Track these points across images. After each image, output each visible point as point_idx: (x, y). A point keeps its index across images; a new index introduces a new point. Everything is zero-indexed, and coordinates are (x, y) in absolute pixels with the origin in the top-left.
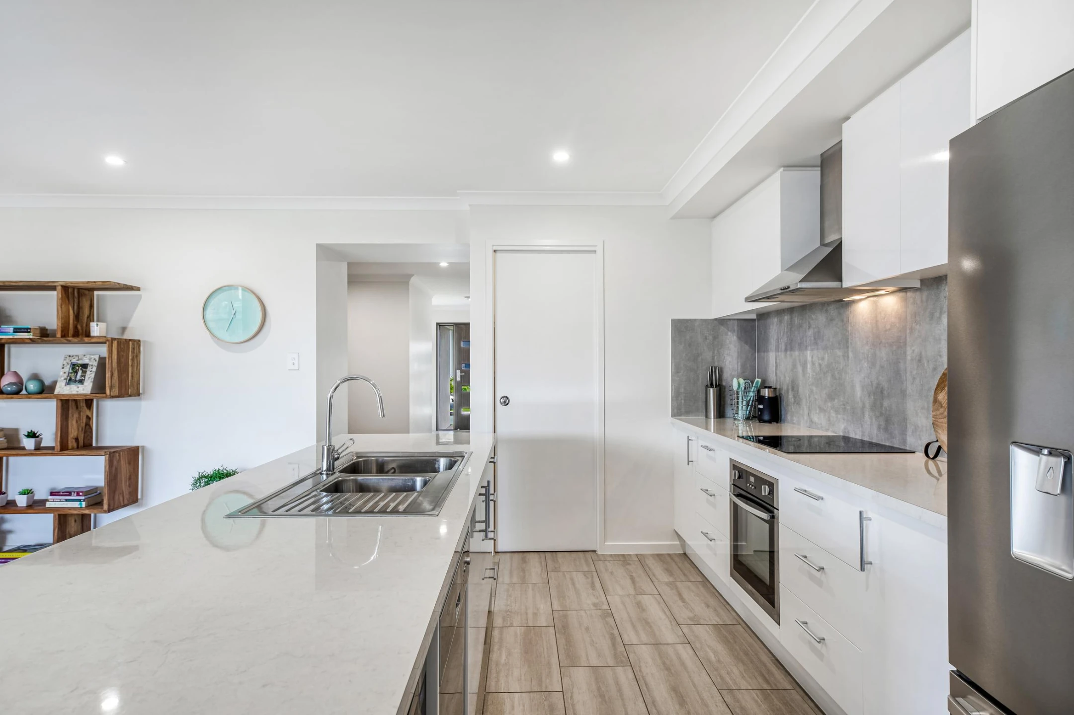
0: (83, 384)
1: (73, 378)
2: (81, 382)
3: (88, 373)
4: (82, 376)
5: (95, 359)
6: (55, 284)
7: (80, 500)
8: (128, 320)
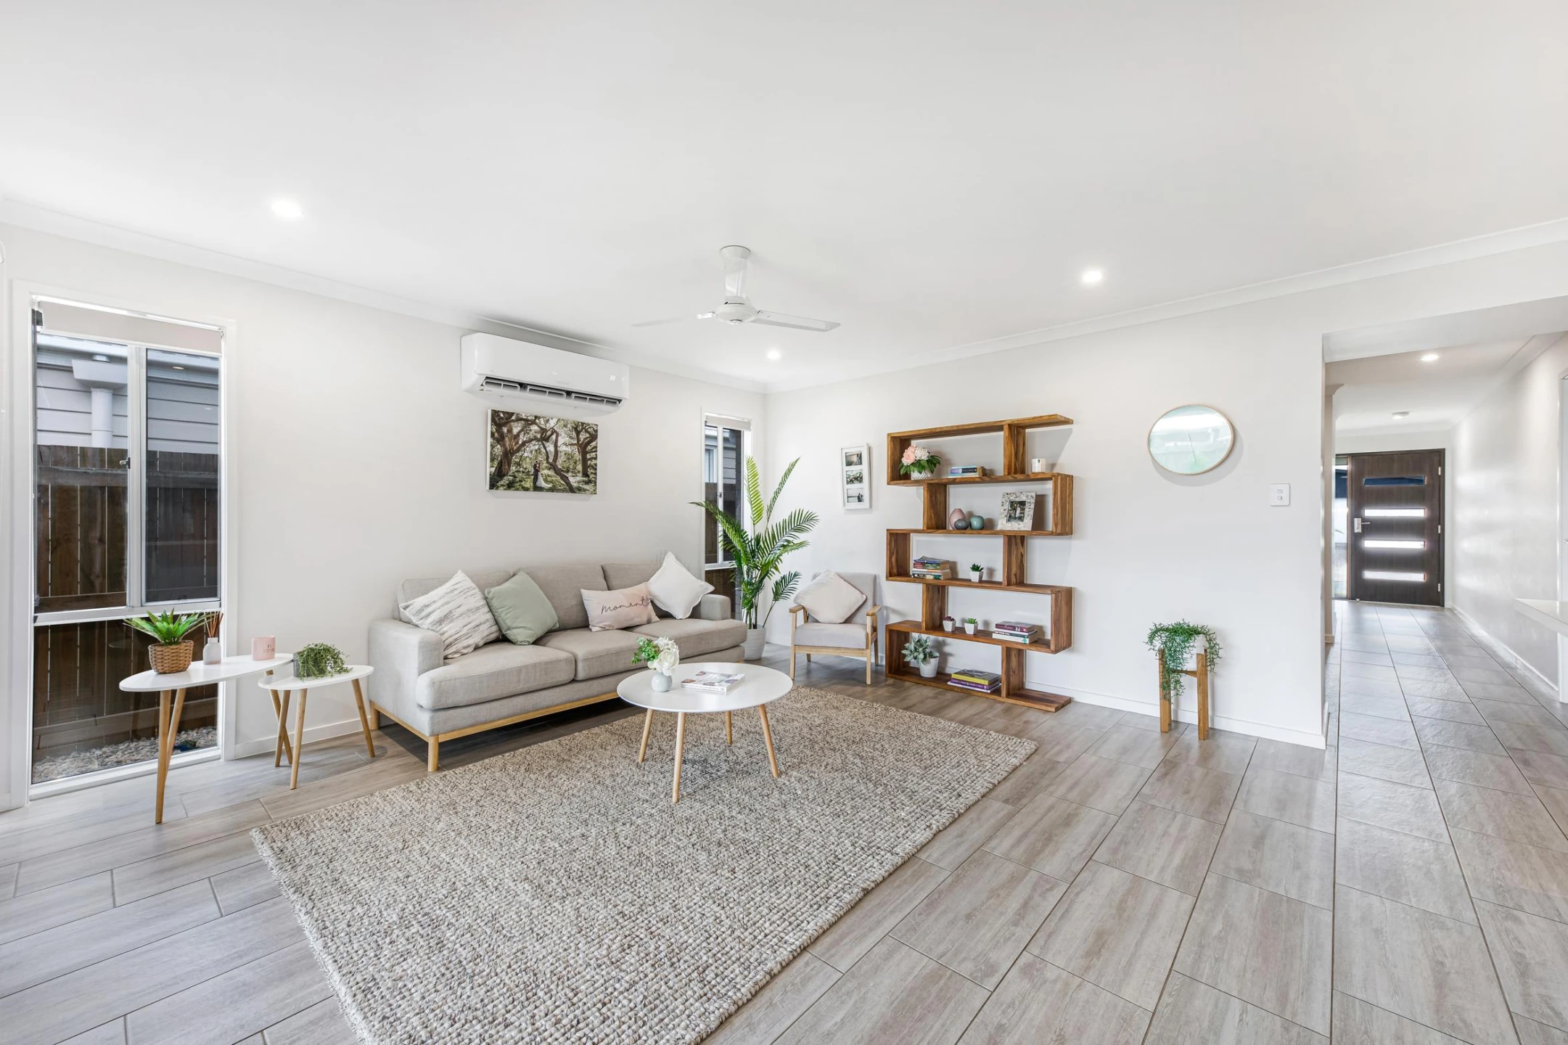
0: (1022, 521)
1: (1013, 515)
2: (1021, 519)
3: (1027, 510)
4: (1021, 513)
5: (1032, 496)
6: (1002, 424)
7: (1024, 636)
8: (1058, 456)
